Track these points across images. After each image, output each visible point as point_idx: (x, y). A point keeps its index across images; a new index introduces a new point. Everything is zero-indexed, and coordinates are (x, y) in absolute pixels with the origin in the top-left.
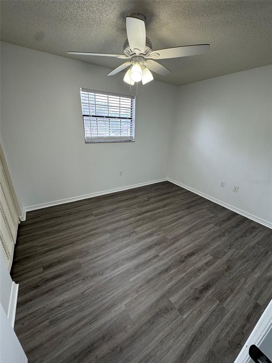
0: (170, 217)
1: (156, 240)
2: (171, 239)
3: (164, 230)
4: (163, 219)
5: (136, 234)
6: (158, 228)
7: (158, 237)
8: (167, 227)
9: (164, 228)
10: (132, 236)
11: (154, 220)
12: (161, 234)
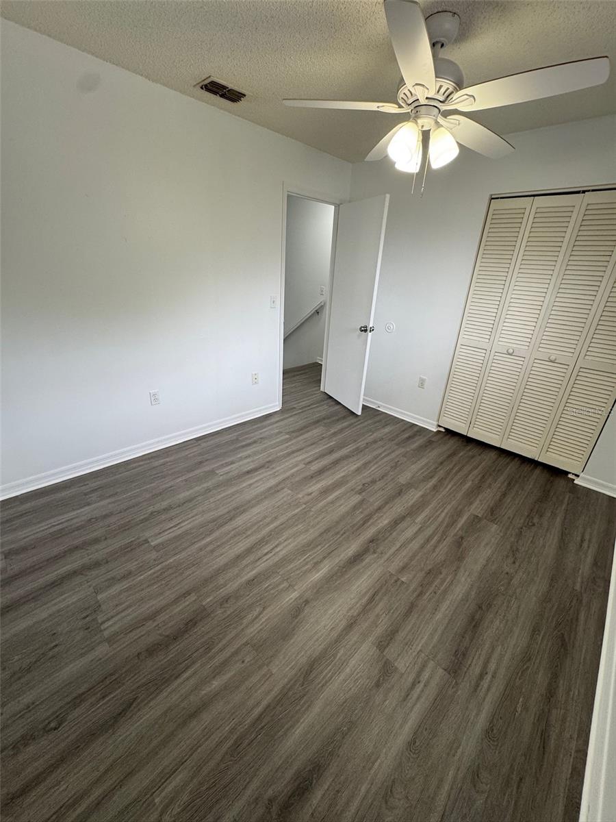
0: (282, 552)
1: (312, 484)
2: (283, 489)
3: (297, 506)
4: (302, 537)
5: (355, 489)
6: (313, 510)
7: (310, 490)
8: (289, 514)
9: (297, 511)
10: (359, 485)
11: (327, 531)
12: (303, 497)
